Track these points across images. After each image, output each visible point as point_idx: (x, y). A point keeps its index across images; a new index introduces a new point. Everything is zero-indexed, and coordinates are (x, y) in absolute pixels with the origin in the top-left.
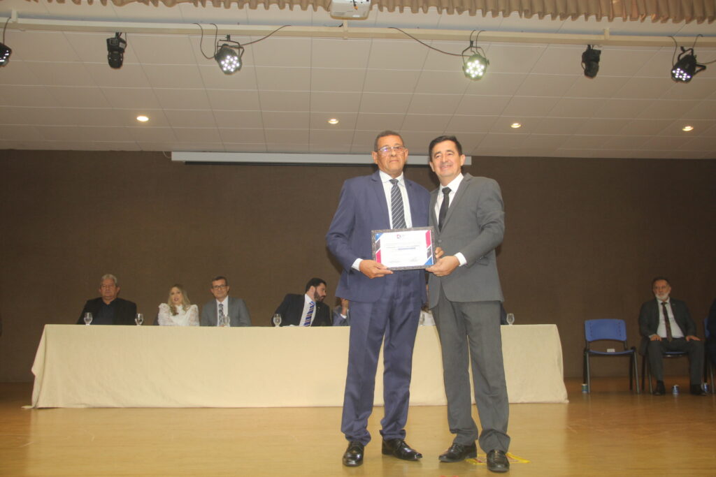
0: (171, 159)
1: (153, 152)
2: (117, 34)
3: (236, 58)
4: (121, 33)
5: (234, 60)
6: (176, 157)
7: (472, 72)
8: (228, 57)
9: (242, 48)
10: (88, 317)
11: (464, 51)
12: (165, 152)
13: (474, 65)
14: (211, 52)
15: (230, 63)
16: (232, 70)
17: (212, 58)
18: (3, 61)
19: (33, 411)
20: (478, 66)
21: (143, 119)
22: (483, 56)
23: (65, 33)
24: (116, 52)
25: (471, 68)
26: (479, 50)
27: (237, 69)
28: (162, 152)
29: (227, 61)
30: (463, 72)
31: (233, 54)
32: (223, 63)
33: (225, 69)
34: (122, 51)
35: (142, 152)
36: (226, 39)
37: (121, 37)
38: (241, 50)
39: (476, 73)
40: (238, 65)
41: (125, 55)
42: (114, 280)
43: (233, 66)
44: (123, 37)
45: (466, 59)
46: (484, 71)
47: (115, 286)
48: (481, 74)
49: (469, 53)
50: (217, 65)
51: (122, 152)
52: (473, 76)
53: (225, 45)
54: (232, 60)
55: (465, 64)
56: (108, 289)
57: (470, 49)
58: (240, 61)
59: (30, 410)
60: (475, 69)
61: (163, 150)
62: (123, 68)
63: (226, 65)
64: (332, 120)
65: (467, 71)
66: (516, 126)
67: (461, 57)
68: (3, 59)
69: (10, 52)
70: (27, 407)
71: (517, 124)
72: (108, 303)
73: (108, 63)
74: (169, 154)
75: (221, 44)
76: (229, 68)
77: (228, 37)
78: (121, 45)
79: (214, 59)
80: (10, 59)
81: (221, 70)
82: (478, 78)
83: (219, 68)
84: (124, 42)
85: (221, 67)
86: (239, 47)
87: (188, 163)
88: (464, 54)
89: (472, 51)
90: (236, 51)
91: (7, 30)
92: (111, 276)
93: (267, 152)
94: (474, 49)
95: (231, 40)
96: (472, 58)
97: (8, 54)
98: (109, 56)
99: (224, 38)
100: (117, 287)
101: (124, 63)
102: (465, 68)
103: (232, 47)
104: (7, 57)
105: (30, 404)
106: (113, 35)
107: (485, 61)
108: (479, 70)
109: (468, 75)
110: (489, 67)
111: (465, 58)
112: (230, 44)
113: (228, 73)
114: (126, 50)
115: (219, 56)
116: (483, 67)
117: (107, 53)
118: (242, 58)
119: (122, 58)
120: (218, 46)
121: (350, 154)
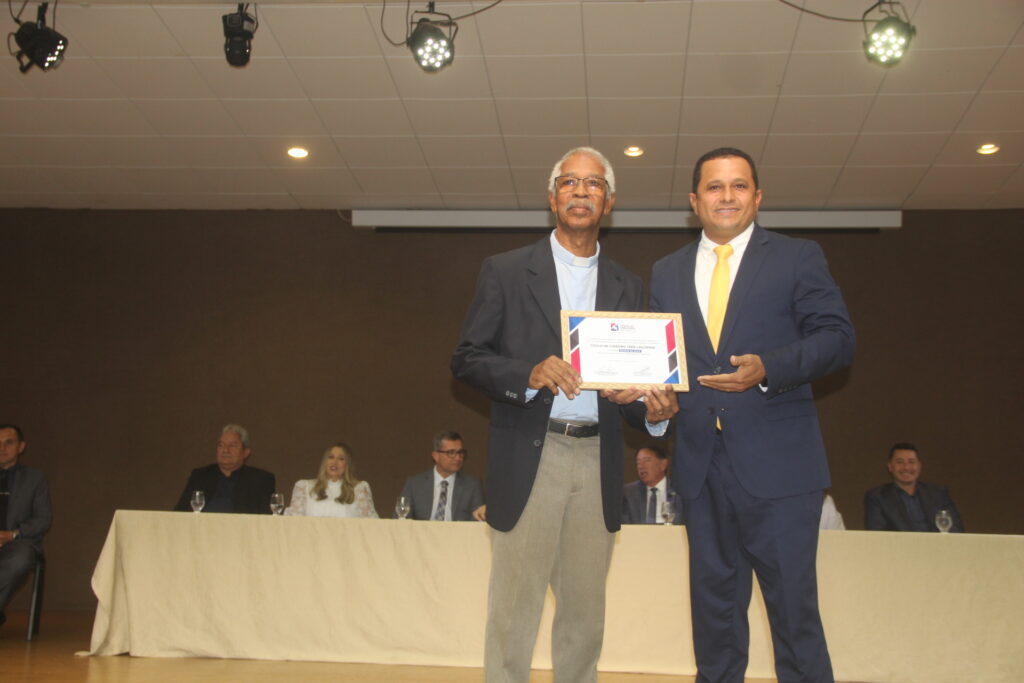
0: (351, 222)
1: (322, 212)
2: (241, 7)
3: (444, 43)
4: (248, 5)
5: (440, 46)
6: (360, 219)
7: (881, 52)
8: (430, 41)
9: (455, 24)
10: (198, 501)
11: (867, 12)
12: (341, 211)
13: (884, 38)
14: (401, 34)
15: (433, 52)
16: (438, 65)
17: (402, 44)
18: (55, 59)
19: (91, 660)
20: (893, 39)
21: (298, 153)
22: (905, 20)
23: (156, 7)
24: (238, 38)
25: (878, 44)
26: (896, 8)
27: (446, 63)
28: (335, 211)
29: (428, 49)
30: (862, 51)
31: (438, 36)
32: (420, 52)
33: (424, 63)
34: (249, 35)
35: (302, 210)
36: (427, 9)
37: (248, 11)
38: (453, 28)
39: (890, 53)
40: (448, 55)
41: (253, 42)
42: (240, 436)
43: (440, 58)
44: (250, 11)
45: (871, 26)
46: (905, 48)
47: (240, 447)
48: (899, 54)
49: (876, 15)
50: (411, 56)
51: (269, 212)
52: (883, 59)
53: (423, 20)
54: (436, 46)
55: (868, 36)
56: (230, 449)
57: (877, 9)
58: (451, 47)
59: (87, 659)
60: (887, 45)
61: (338, 209)
62: (250, 66)
63: (426, 56)
64: (630, 149)
65: (872, 50)
66: (988, 149)
67: (861, 24)
68: (53, 55)
69: (65, 43)
70: (82, 654)
71: (992, 146)
72: (228, 474)
73: (223, 57)
74: (348, 214)
75: (417, 17)
76: (432, 60)
77: (432, 6)
78: (246, 25)
79: (405, 46)
80: (66, 56)
81: (417, 65)
82: (892, 63)
83: (414, 62)
84: (251, 21)
85: (418, 59)
86: (450, 23)
87: (381, 230)
88: (868, 17)
89: (882, 11)
90: (445, 30)
91: (59, 6)
92: (236, 428)
93: (520, 209)
94: (885, 7)
95: (436, 10)
96: (881, 25)
97: (62, 47)
98: (226, 46)
99: (424, 7)
100: (244, 447)
101: (252, 57)
102: (867, 43)
103: (436, 23)
104: (61, 52)
105: (87, 648)
106: (234, 9)
107: (908, 30)
108: (896, 47)
109: (873, 58)
110: (915, 39)
111: (868, 24)
112: (433, 18)
113: (430, 69)
114: (255, 35)
115: (414, 41)
116: (902, 41)
117: (222, 40)
118: (455, 43)
119: (250, 48)
120: (412, 23)
121: (670, 209)
